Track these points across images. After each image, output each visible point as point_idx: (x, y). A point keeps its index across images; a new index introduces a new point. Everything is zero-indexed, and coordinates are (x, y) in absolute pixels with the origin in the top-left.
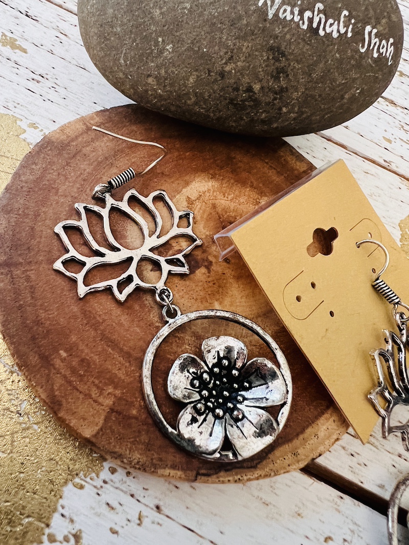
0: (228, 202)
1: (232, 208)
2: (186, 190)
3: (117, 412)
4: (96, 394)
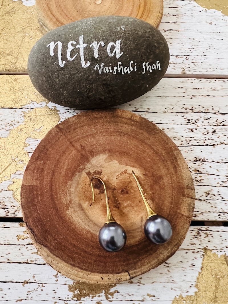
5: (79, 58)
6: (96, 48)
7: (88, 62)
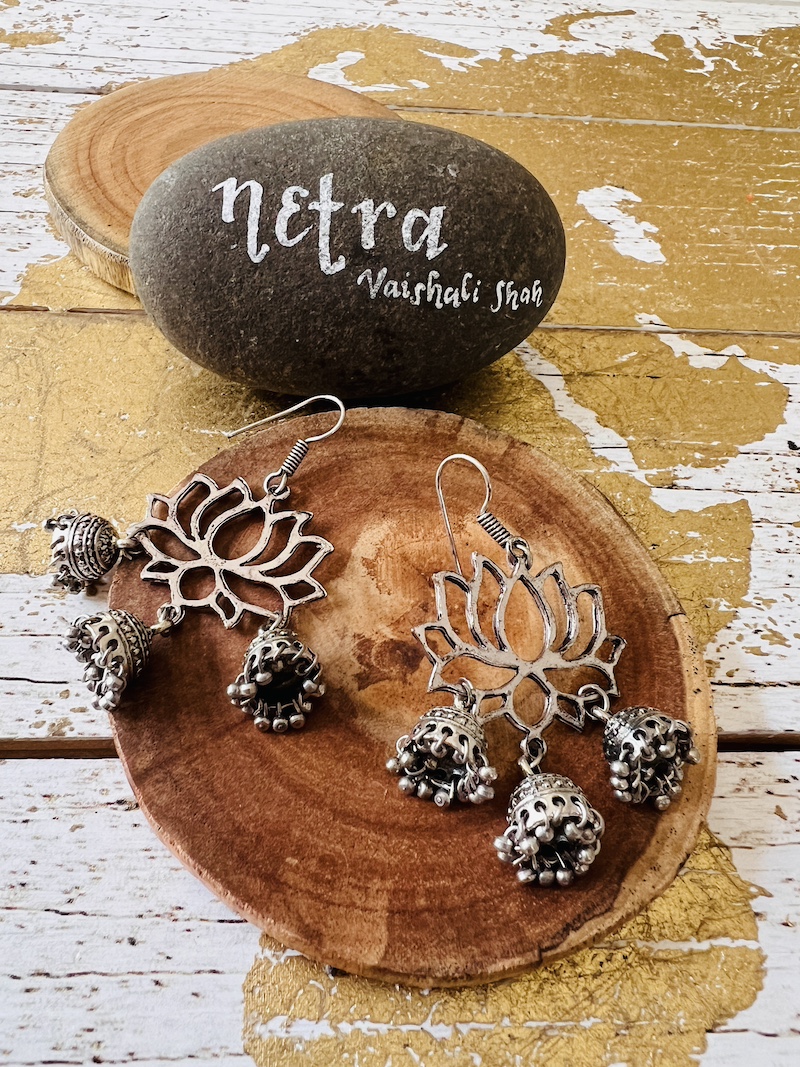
0: (421, 543)
1: (429, 549)
2: (356, 549)
3: (399, 912)
4: (360, 898)
5: (312, 241)
6: (368, 219)
7: (341, 257)
